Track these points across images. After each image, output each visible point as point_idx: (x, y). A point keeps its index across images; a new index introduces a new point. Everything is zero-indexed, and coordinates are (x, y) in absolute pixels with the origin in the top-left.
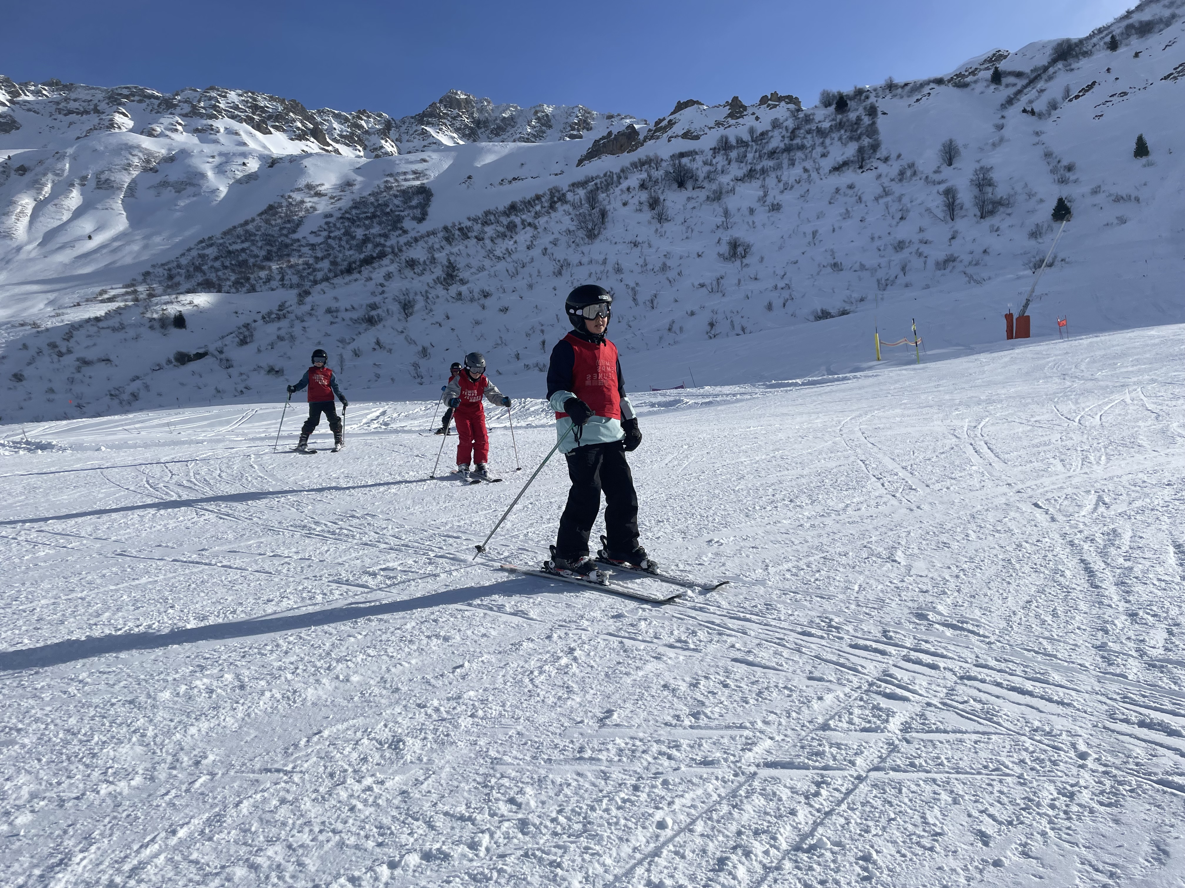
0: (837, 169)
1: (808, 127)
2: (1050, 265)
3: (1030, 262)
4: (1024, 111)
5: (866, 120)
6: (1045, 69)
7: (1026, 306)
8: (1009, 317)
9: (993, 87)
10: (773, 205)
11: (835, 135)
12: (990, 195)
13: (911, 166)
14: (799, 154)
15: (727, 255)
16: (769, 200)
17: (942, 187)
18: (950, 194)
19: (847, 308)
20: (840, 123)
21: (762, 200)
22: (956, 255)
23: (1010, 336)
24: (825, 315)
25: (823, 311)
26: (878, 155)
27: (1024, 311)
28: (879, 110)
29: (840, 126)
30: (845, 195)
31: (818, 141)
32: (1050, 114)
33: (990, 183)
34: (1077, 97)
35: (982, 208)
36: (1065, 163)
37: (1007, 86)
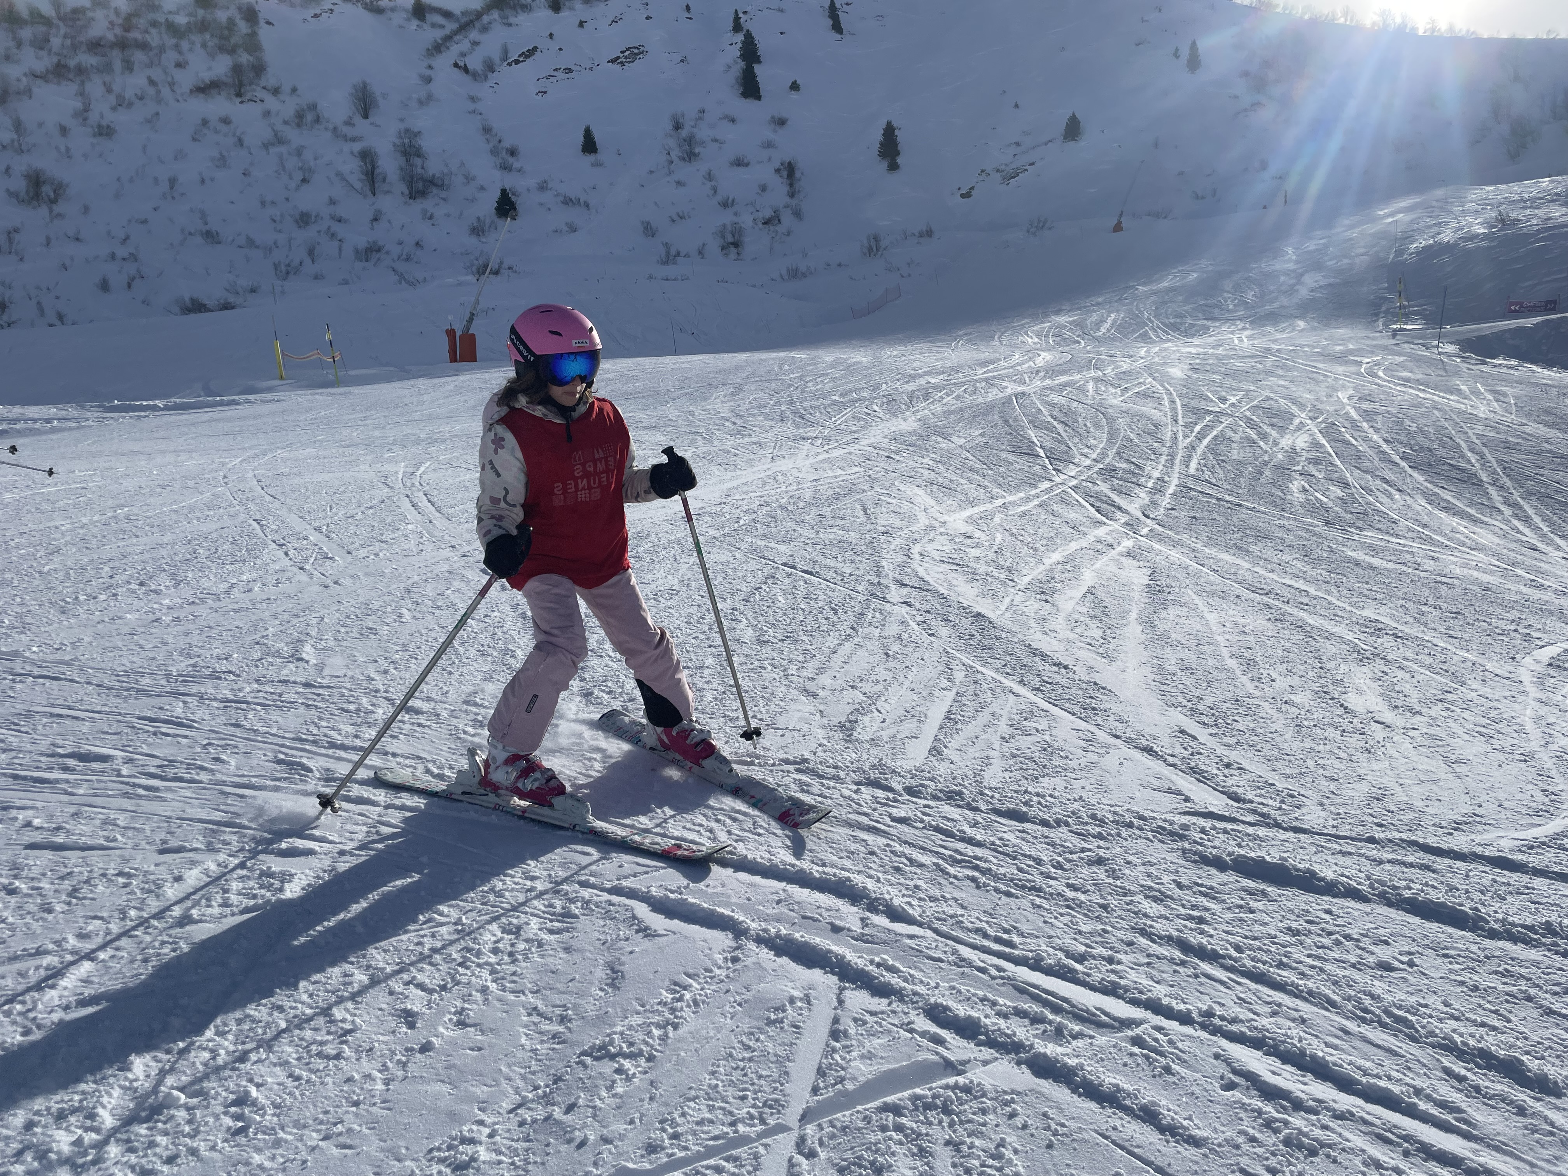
0: (205, 89)
1: (151, 16)
2: (496, 273)
3: (472, 265)
4: (456, 65)
5: (243, 27)
6: (479, 15)
7: (470, 321)
8: (451, 333)
9: (415, 23)
10: (99, 126)
11: (197, 39)
12: (419, 170)
13: (313, 107)
14: (139, 56)
15: (23, 194)
16: (94, 117)
17: (357, 147)
18: (367, 157)
19: (232, 299)
20: (203, 22)
21: (83, 114)
22: (381, 243)
23: (453, 359)
24: (197, 307)
25: (192, 300)
26: (263, 83)
27: (468, 327)
28: (261, 16)
29: (203, 26)
30: (216, 131)
31: (170, 41)
32: (486, 78)
33: (419, 153)
34: (517, 62)
35: (410, 185)
36: (506, 144)
37: (434, 25)
